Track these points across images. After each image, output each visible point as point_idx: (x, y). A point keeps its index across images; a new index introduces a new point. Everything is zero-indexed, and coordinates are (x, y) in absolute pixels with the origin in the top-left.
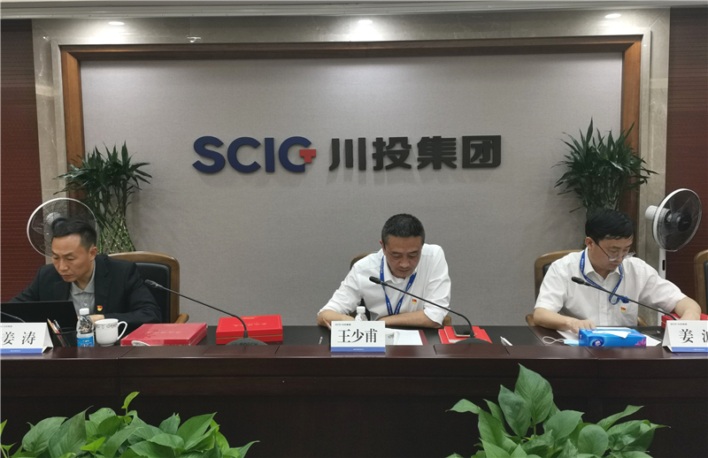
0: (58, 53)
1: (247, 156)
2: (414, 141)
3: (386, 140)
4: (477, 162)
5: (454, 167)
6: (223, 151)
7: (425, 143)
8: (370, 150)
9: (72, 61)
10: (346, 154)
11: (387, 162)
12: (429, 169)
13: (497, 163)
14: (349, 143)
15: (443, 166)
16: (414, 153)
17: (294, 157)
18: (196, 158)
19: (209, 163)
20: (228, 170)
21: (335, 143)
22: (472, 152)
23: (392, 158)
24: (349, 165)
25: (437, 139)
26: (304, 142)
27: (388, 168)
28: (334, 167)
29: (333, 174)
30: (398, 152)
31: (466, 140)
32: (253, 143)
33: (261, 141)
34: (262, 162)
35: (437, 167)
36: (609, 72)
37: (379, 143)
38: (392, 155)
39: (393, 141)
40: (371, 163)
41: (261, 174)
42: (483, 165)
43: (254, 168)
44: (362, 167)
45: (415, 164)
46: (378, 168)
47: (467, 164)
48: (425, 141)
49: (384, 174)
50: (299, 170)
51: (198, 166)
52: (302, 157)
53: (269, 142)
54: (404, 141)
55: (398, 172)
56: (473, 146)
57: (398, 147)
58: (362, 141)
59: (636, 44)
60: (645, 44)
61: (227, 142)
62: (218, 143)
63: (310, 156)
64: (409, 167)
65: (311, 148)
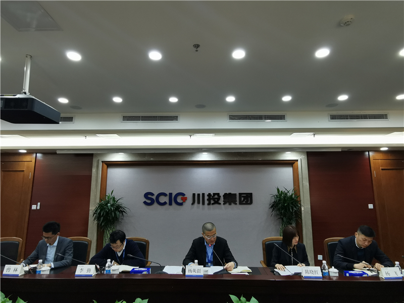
0: (101, 164)
1: (163, 199)
2: (222, 195)
3: (212, 194)
4: (244, 202)
5: (236, 204)
6: (154, 197)
7: (225, 195)
8: (206, 198)
9: (105, 166)
10: (198, 199)
11: (212, 202)
12: (227, 204)
13: (251, 203)
14: (199, 195)
15: (232, 203)
16: (222, 198)
17: (179, 200)
18: (145, 200)
19: (149, 201)
20: (156, 204)
21: (194, 195)
22: (242, 199)
23: (214, 200)
24: (199, 203)
25: (230, 194)
26: (183, 194)
27: (213, 204)
28: (193, 203)
29: (193, 206)
30: (216, 198)
31: (240, 194)
32: (165, 195)
33: (168, 194)
34: (168, 202)
35: (230, 204)
36: (288, 172)
37: (209, 195)
38: (214, 199)
39: (214, 194)
40: (206, 202)
41: (167, 206)
42: (247, 203)
43: (165, 203)
44: (203, 204)
45: (222, 203)
46: (209, 204)
47: (241, 203)
49: (211, 206)
50: (181, 204)
51: (145, 203)
52: (182, 200)
53: (171, 194)
54: (218, 194)
55: (216, 205)
56: (243, 196)
57: (216, 197)
58: (203, 194)
59: (296, 163)
60: (299, 162)
61: (156, 194)
62: (153, 194)
63: (185, 199)
64: (220, 204)
65: (185, 196)
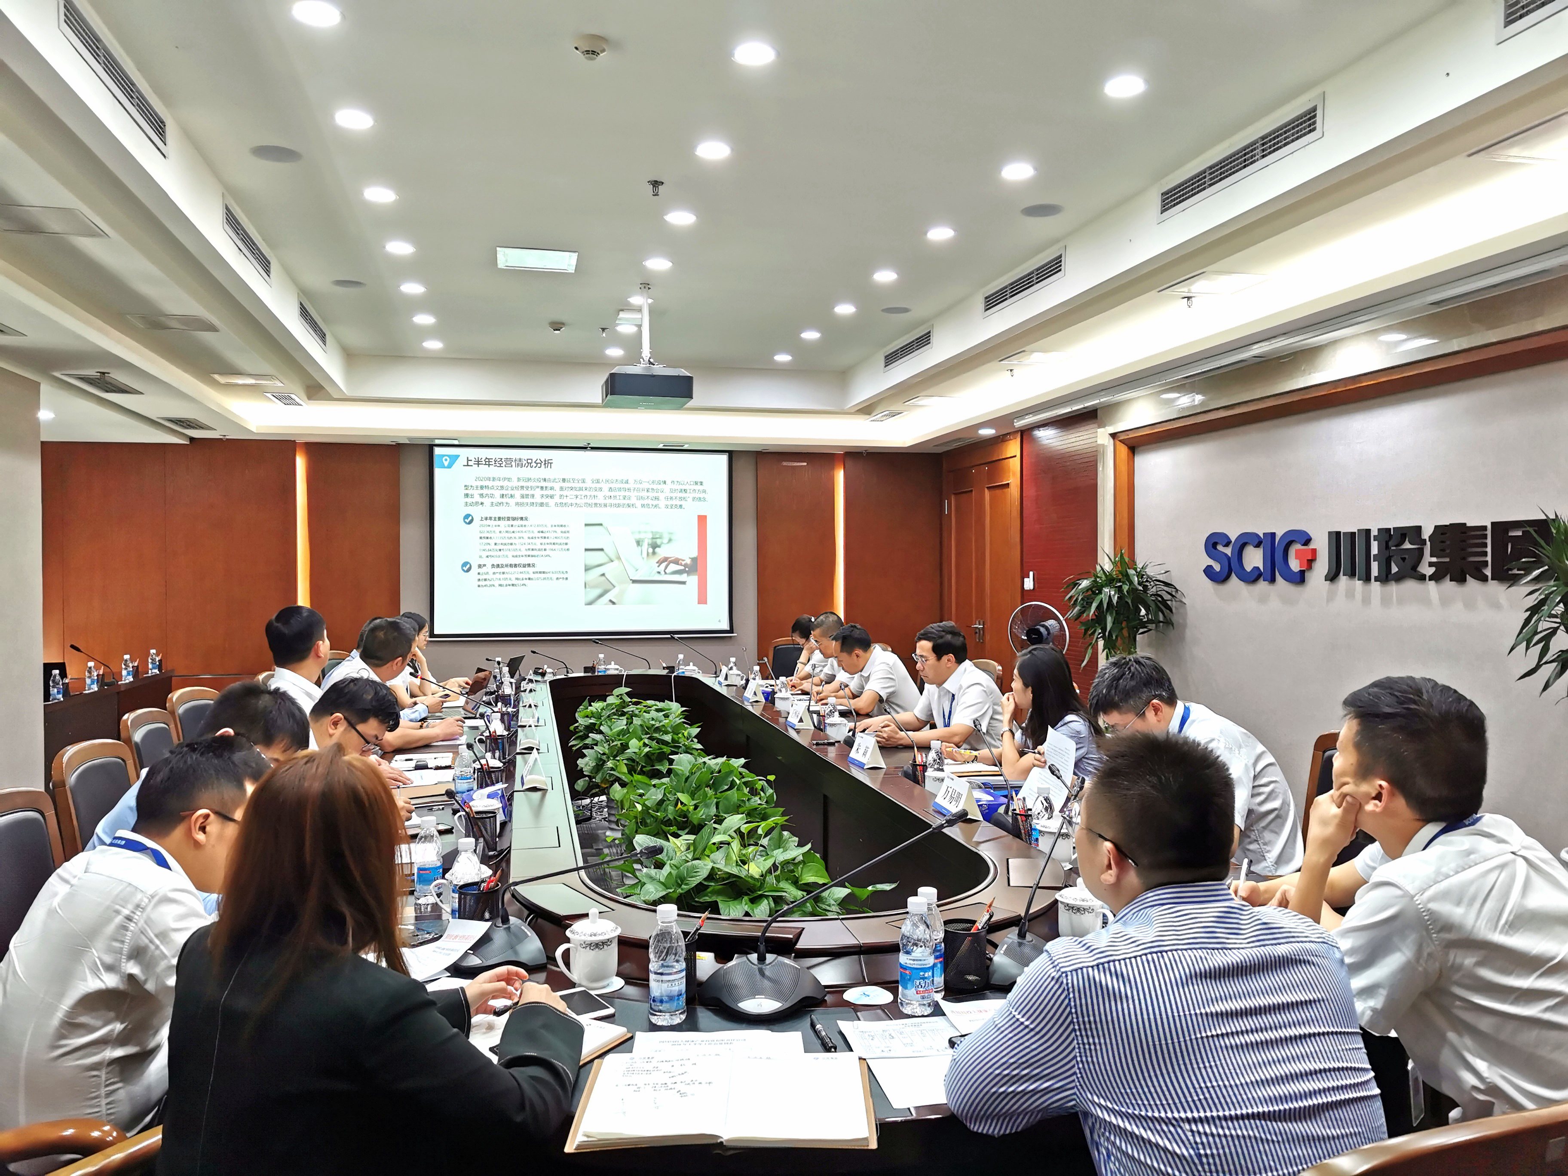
1: (1250, 559)
3: (1392, 531)
5: (1483, 579)
7: (1440, 536)
8: (1375, 549)
9: (1123, 450)
10: (1347, 555)
11: (1394, 569)
14: (1351, 538)
15: (1469, 577)
16: (1428, 552)
20: (1235, 579)
21: (1336, 537)
23: (1397, 562)
24: (1351, 572)
26: (1305, 538)
27: (1397, 579)
28: (1332, 577)
29: (1332, 586)
30: (1408, 552)
31: (1499, 528)
32: (1257, 540)
35: (1460, 579)
37: (1385, 535)
38: (1401, 556)
39: (1402, 532)
41: (1262, 585)
43: (1255, 575)
44: (1366, 576)
45: (1430, 572)
47: (1503, 574)
48: (1439, 530)
49: (1394, 588)
51: (1208, 572)
52: (1302, 560)
53: (1271, 538)
54: (1414, 532)
55: (1410, 586)
56: (1510, 540)
57: (1409, 543)
58: (1365, 535)
62: (1227, 541)
63: (1310, 558)
65: (1312, 546)
